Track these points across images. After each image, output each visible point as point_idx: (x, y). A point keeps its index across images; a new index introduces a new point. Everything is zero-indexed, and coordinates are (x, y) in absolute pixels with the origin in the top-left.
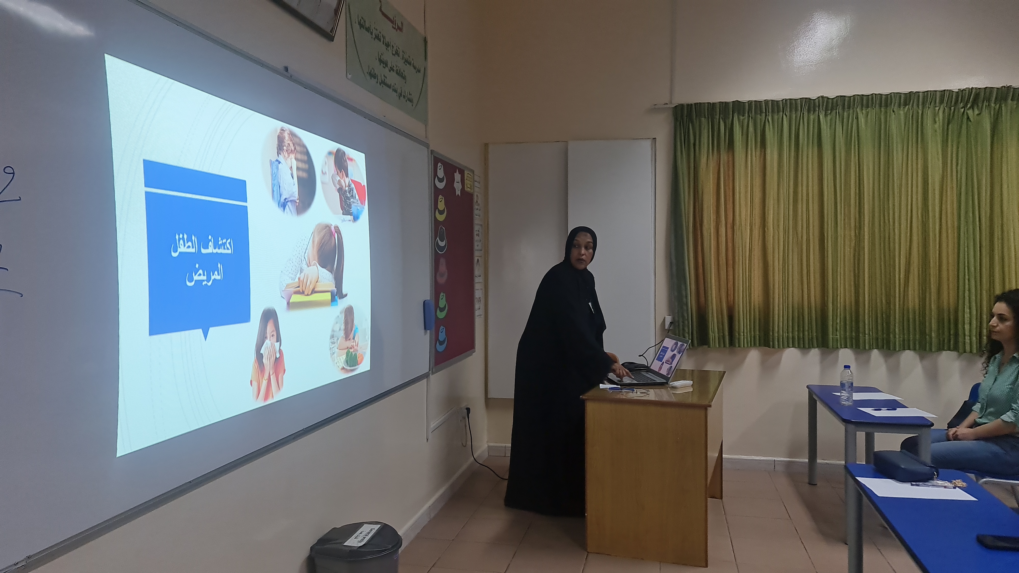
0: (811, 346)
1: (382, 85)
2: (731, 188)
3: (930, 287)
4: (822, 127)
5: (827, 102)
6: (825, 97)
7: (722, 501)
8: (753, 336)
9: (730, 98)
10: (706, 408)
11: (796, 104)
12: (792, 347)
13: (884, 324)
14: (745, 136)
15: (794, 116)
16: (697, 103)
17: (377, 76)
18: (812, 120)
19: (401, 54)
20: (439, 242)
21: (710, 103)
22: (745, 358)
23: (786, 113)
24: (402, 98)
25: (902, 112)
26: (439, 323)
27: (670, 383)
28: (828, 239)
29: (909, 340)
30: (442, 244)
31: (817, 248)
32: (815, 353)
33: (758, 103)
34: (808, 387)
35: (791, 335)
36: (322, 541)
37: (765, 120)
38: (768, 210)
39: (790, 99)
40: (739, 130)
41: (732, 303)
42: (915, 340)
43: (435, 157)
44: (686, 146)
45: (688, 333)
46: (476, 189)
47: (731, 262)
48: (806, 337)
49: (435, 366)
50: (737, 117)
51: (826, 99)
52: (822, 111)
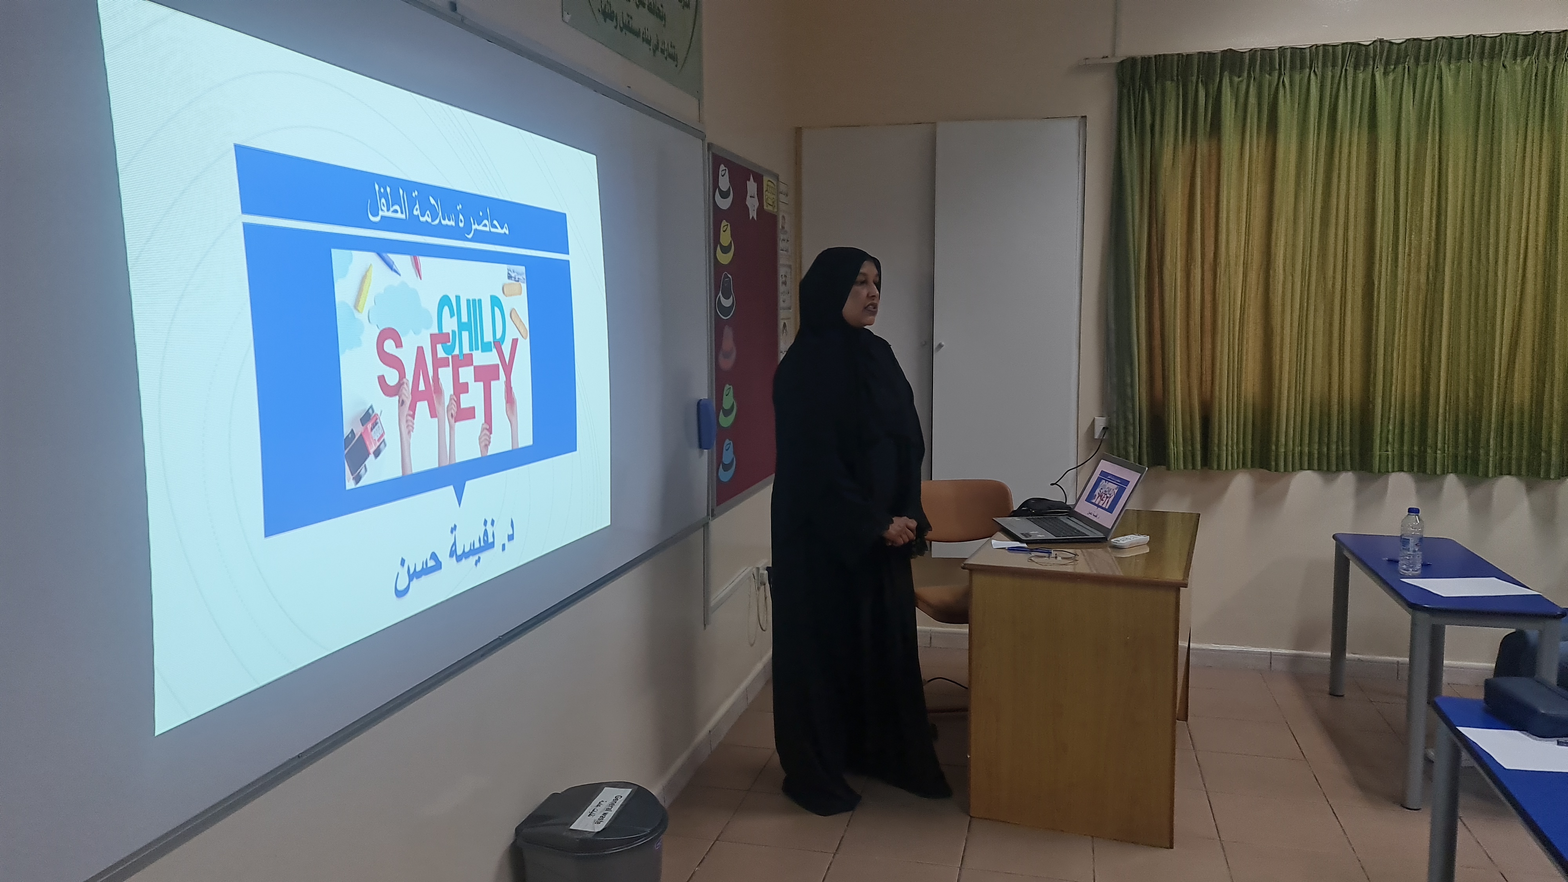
0: (1341, 468)
1: (624, 31)
2: (1213, 201)
3: (1553, 371)
4: (1378, 93)
5: (1389, 50)
6: (1387, 41)
7: (1188, 724)
8: (1242, 450)
9: (1217, 45)
10: (1176, 588)
11: (1334, 53)
12: (1308, 469)
13: (1470, 432)
14: (1240, 113)
15: (1330, 75)
16: (1160, 55)
17: (616, 16)
18: (1361, 81)
20: (722, 299)
21: (1183, 55)
22: (1225, 488)
23: (1316, 70)
24: (659, 53)
25: (1518, 68)
26: (723, 434)
27: (1113, 540)
28: (1379, 288)
29: (1510, 459)
30: (727, 303)
31: (1360, 302)
32: (1347, 480)
34: (1334, 537)
35: (1306, 450)
36: (535, 818)
37: (1278, 84)
38: (1276, 239)
39: (1324, 45)
40: (1231, 101)
41: (1209, 393)
42: (1519, 459)
43: (714, 157)
44: (1138, 128)
45: (1134, 446)
46: (782, 207)
47: (1208, 327)
48: (1333, 454)
49: (717, 505)
50: (1228, 78)
51: (1387, 44)
52: (1378, 66)
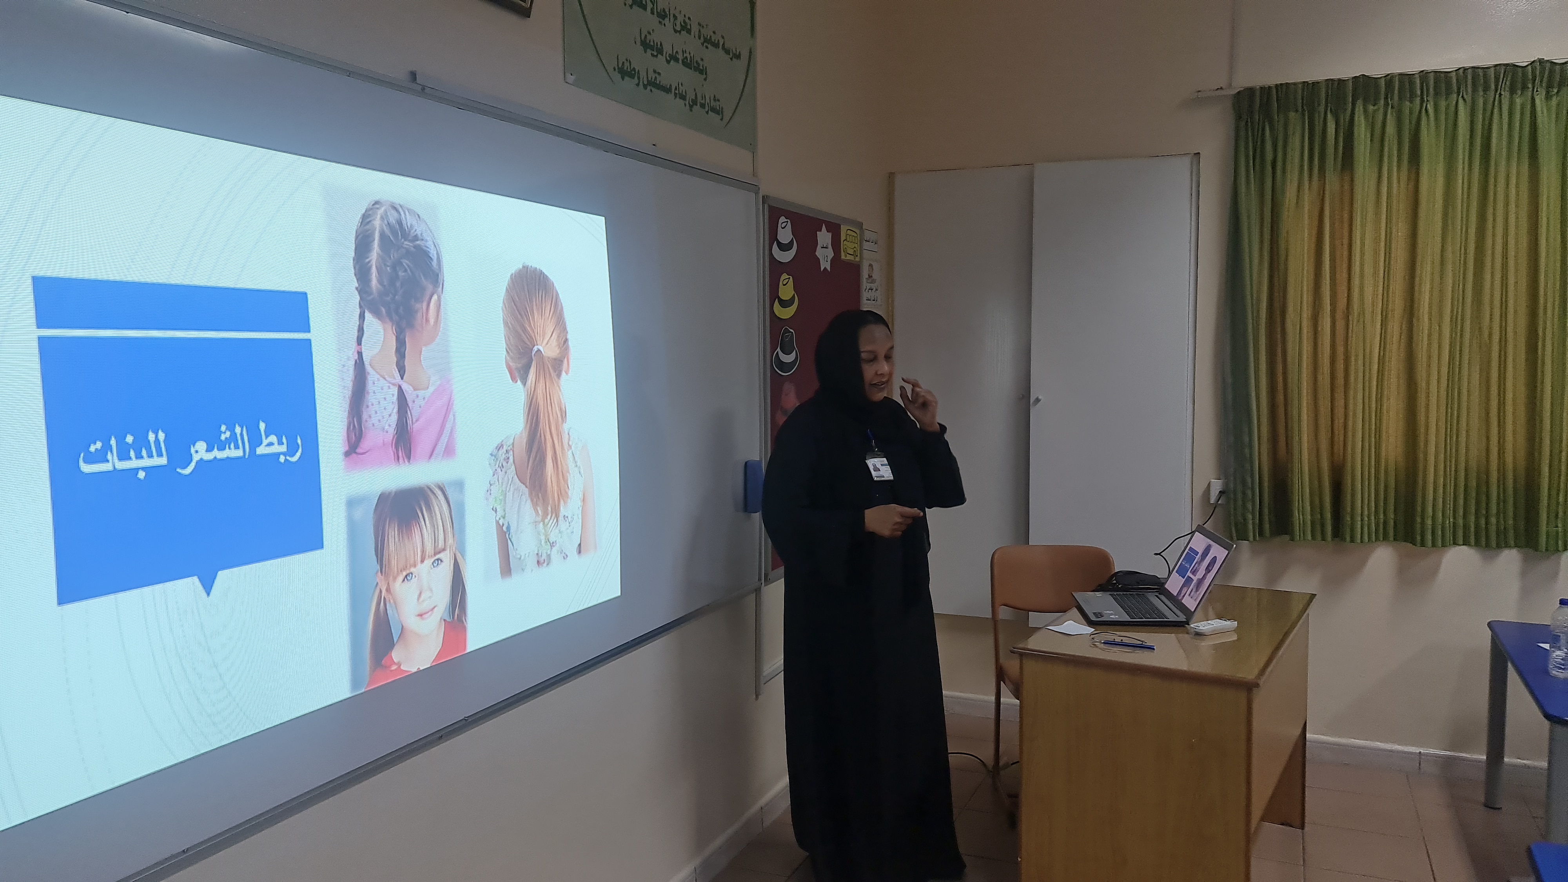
0: (1502, 544)
1: (649, 88)
2: (1346, 241)
4: (1539, 119)
5: (1551, 72)
6: (1548, 61)
7: (1303, 833)
8: (1382, 521)
9: (1347, 70)
10: (1249, 687)
11: (1485, 75)
12: (1463, 545)
14: (1377, 145)
15: (1481, 101)
16: (1281, 85)
17: (638, 74)
18: (1518, 107)
19: (695, 29)
20: (781, 354)
21: (1308, 84)
22: (1363, 562)
23: (1465, 96)
24: (697, 108)
27: (1194, 624)
28: (1544, 340)
30: (788, 358)
31: (1522, 356)
32: (1510, 558)
33: (1406, 79)
34: (1490, 625)
35: (1461, 522)
37: (1420, 111)
38: (1420, 284)
39: (1473, 68)
40: (1366, 131)
41: (1342, 458)
43: (771, 208)
44: (1257, 165)
45: (1253, 514)
46: (869, 255)
47: (1340, 381)
48: (1493, 528)
49: (773, 570)
50: (1361, 107)
51: (1548, 65)
52: (1539, 90)
